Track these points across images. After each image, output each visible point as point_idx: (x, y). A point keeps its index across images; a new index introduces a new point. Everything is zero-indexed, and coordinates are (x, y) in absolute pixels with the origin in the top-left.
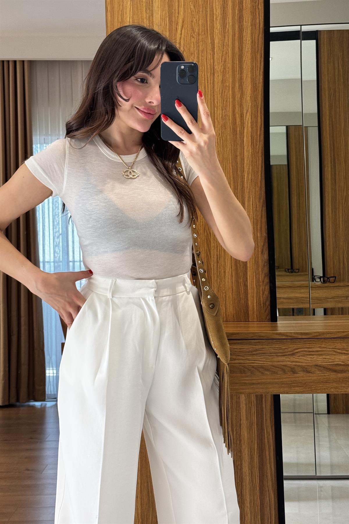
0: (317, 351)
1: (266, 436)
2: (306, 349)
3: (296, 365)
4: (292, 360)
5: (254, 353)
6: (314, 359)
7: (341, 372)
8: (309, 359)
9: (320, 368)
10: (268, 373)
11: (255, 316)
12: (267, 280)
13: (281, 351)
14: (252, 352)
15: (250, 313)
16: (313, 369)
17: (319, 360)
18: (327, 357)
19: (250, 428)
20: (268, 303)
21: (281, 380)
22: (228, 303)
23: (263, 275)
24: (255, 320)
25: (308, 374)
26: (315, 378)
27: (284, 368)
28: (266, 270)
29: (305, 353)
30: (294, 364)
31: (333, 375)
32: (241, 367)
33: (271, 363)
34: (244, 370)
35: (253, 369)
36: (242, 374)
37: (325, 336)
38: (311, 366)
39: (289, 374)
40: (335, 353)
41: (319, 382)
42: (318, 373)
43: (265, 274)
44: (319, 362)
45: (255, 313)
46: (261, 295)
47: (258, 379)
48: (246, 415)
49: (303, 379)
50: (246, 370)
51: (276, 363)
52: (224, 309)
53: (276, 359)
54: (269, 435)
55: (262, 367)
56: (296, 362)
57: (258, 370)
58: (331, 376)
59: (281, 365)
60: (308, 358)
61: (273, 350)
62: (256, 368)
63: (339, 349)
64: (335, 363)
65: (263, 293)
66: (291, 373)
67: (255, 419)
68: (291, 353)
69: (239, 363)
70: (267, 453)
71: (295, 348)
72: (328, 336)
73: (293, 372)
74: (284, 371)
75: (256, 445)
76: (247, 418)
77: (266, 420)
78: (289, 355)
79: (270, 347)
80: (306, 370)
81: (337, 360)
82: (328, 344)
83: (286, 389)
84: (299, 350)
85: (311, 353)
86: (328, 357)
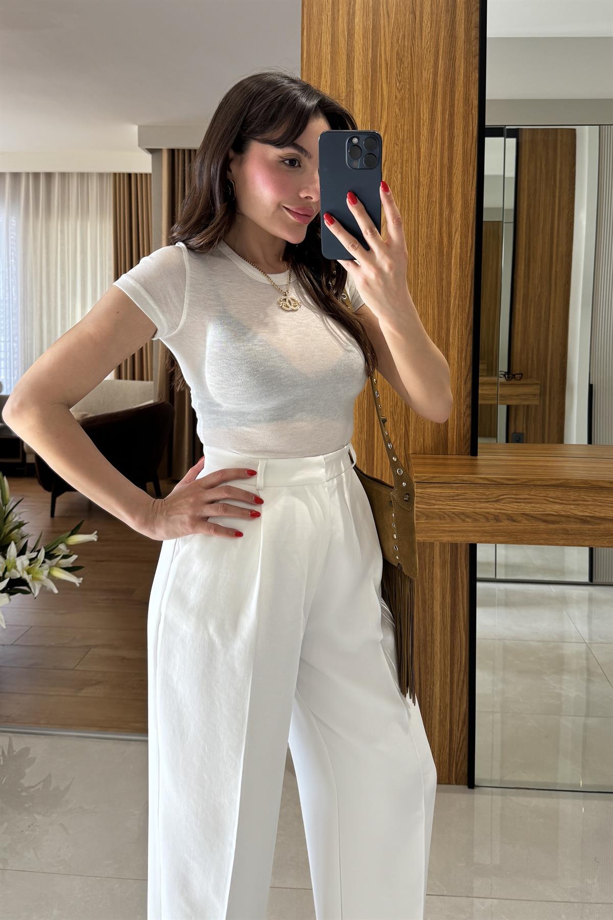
0: (525, 499)
1: (460, 575)
2: (513, 496)
3: (500, 513)
4: (496, 507)
5: (456, 498)
6: (522, 507)
7: (553, 522)
8: (517, 507)
9: (527, 517)
10: (469, 520)
11: (455, 449)
12: (469, 412)
13: (484, 497)
14: (453, 497)
15: (450, 445)
16: (520, 518)
17: (528, 508)
18: (536, 506)
19: (443, 567)
20: (469, 436)
21: (483, 528)
22: (426, 434)
23: (465, 407)
24: (454, 453)
25: (514, 523)
26: (521, 527)
27: (487, 515)
28: (469, 401)
29: (511, 500)
30: (498, 511)
31: (542, 526)
32: (440, 513)
33: (473, 510)
34: (444, 517)
35: (453, 515)
36: (441, 520)
37: (536, 483)
38: (517, 515)
39: (492, 522)
40: (546, 502)
41: (526, 533)
42: (526, 522)
43: (467, 405)
44: (528, 510)
45: (455, 446)
46: (462, 428)
47: (458, 527)
48: (440, 553)
49: (507, 528)
50: (446, 516)
51: (478, 510)
52: (422, 441)
53: (479, 505)
54: (463, 574)
55: (463, 514)
56: (501, 509)
57: (459, 517)
58: (541, 527)
59: (484, 512)
60: (515, 506)
61: (476, 496)
62: (456, 515)
63: (551, 498)
64: (546, 513)
65: (464, 425)
66: (495, 521)
67: (448, 557)
68: (496, 499)
69: (439, 509)
70: (460, 593)
71: (500, 494)
72: (539, 483)
73: (496, 520)
74: (487, 519)
75: (449, 584)
76: (440, 556)
77: (461, 559)
78: (493, 501)
79: (473, 492)
80: (511, 518)
81: (548, 509)
82: (538, 492)
83: (488, 538)
84: (505, 496)
85: (517, 500)
86: (538, 505)
